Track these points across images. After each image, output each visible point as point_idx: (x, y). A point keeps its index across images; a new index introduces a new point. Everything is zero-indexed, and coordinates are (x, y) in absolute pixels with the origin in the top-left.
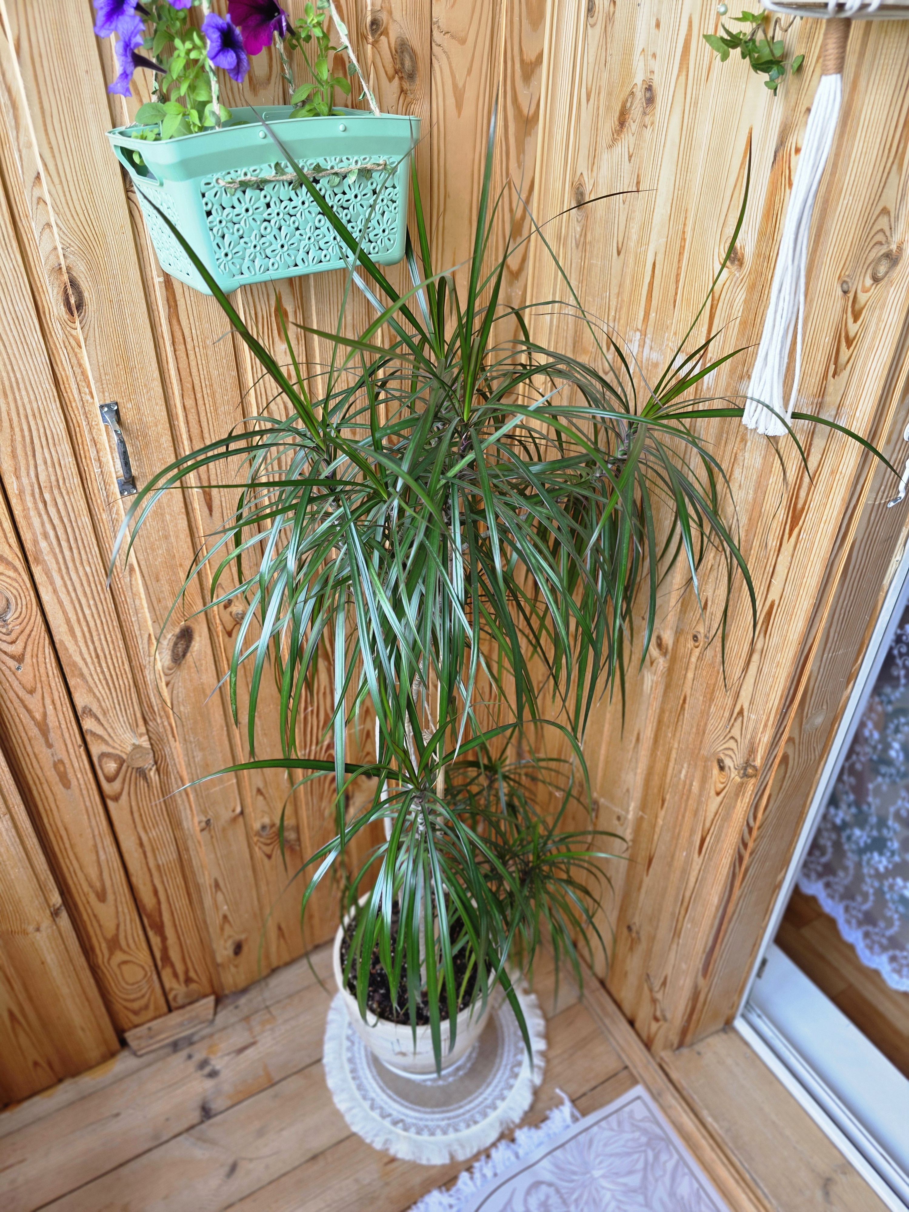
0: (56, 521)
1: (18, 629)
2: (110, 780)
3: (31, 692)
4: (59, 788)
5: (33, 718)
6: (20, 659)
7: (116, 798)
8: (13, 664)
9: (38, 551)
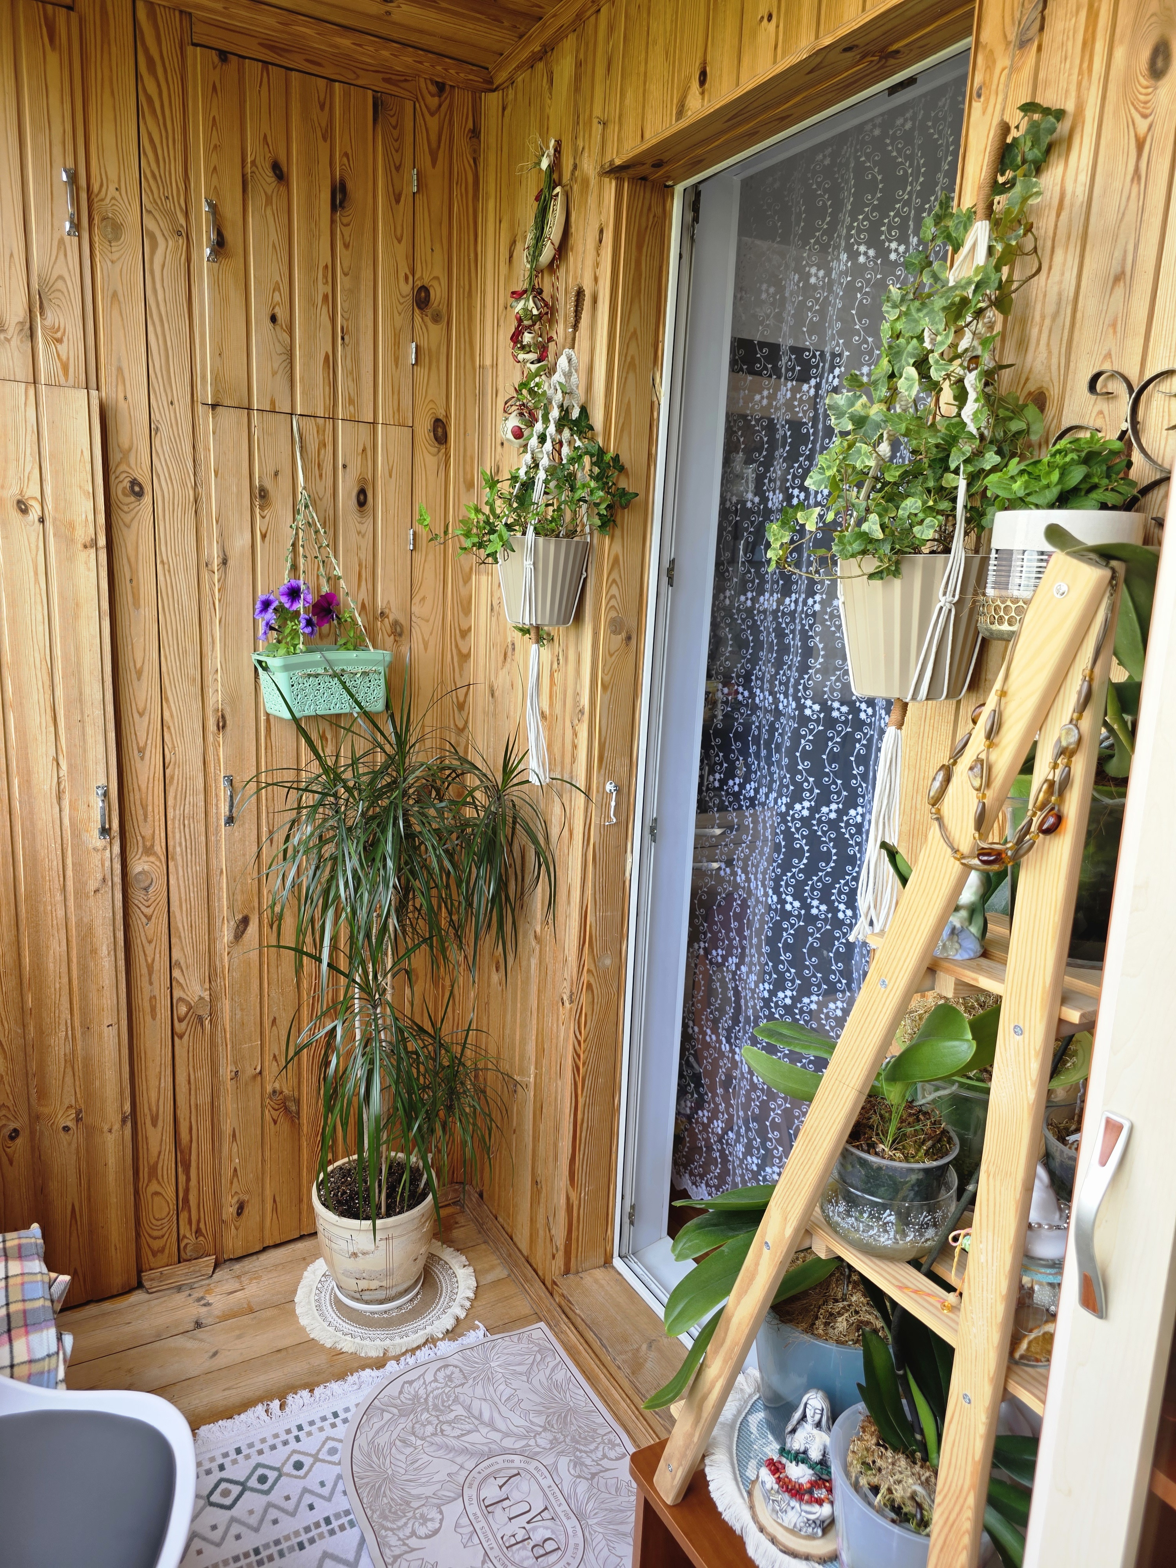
0: (188, 837)
1: (153, 898)
2: (181, 1020)
3: (150, 942)
4: (148, 1018)
5: (146, 960)
6: (149, 918)
7: (181, 1037)
8: (144, 920)
9: (175, 852)
